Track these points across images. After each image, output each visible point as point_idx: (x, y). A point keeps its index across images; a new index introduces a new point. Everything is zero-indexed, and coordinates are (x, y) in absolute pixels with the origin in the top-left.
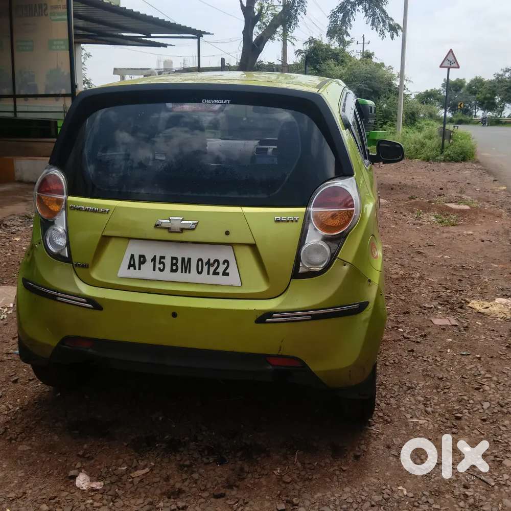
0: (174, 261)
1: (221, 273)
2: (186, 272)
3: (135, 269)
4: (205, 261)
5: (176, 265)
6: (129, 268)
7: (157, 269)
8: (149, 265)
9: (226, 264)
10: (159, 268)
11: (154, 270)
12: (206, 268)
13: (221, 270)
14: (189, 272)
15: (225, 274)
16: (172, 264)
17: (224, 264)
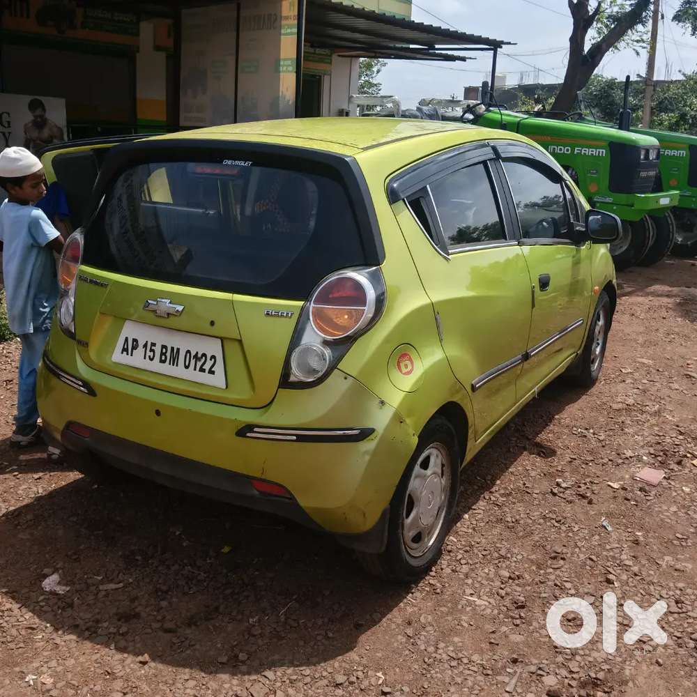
0: (164, 350)
1: (207, 371)
2: (173, 365)
3: (127, 354)
4: (193, 353)
5: (165, 354)
6: (122, 353)
7: (147, 357)
8: (140, 350)
9: (213, 360)
10: (150, 356)
11: (145, 358)
12: (193, 362)
13: (207, 367)
14: (177, 365)
15: (211, 372)
16: (162, 354)
17: (211, 360)
